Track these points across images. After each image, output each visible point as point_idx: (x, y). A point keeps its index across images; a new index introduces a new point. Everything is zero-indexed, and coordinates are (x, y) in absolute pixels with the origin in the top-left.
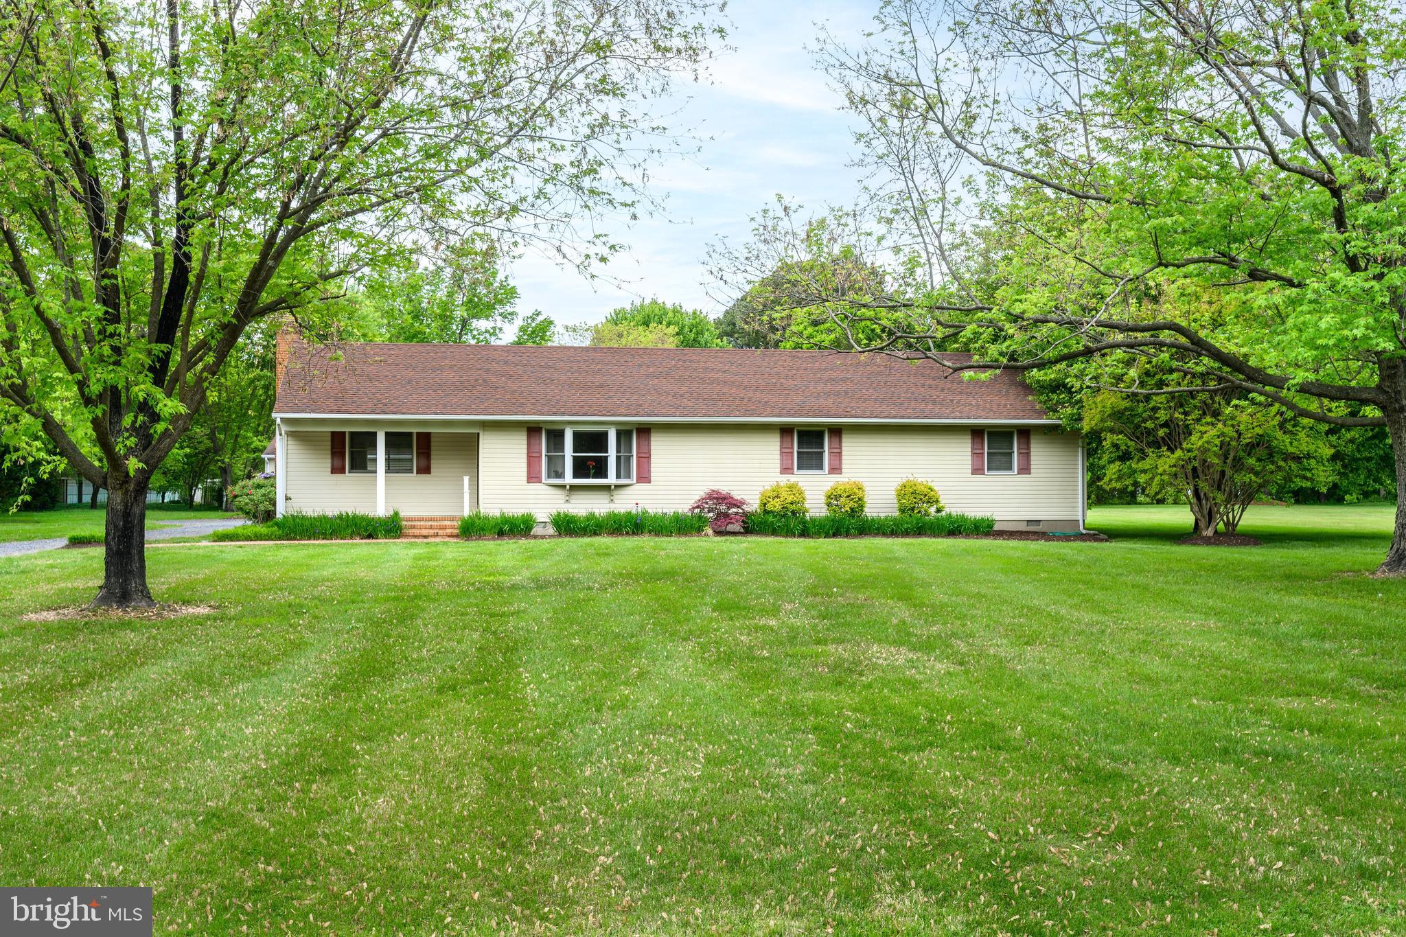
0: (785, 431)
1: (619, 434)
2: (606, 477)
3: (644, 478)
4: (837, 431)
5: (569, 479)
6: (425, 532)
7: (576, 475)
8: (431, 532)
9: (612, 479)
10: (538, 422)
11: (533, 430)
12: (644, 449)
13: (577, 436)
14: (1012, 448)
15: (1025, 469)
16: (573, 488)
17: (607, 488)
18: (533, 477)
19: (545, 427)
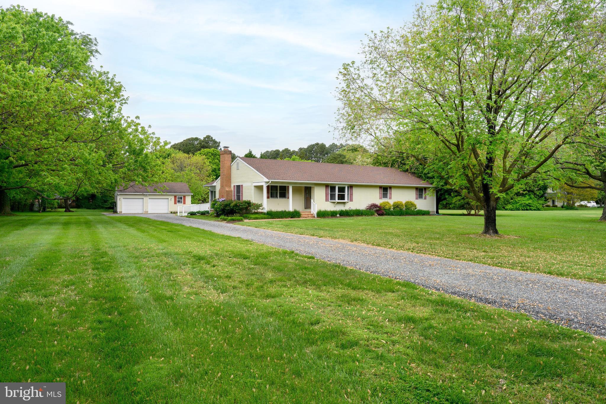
0: (380, 187)
1: (348, 187)
2: (344, 200)
3: (351, 200)
4: (391, 188)
5: (337, 200)
6: (306, 216)
7: (339, 199)
8: (307, 216)
9: (346, 200)
10: (328, 184)
11: (327, 186)
12: (351, 192)
13: (339, 188)
14: (422, 193)
15: (425, 198)
16: (338, 203)
17: (344, 203)
18: (327, 200)
19: (330, 185)
